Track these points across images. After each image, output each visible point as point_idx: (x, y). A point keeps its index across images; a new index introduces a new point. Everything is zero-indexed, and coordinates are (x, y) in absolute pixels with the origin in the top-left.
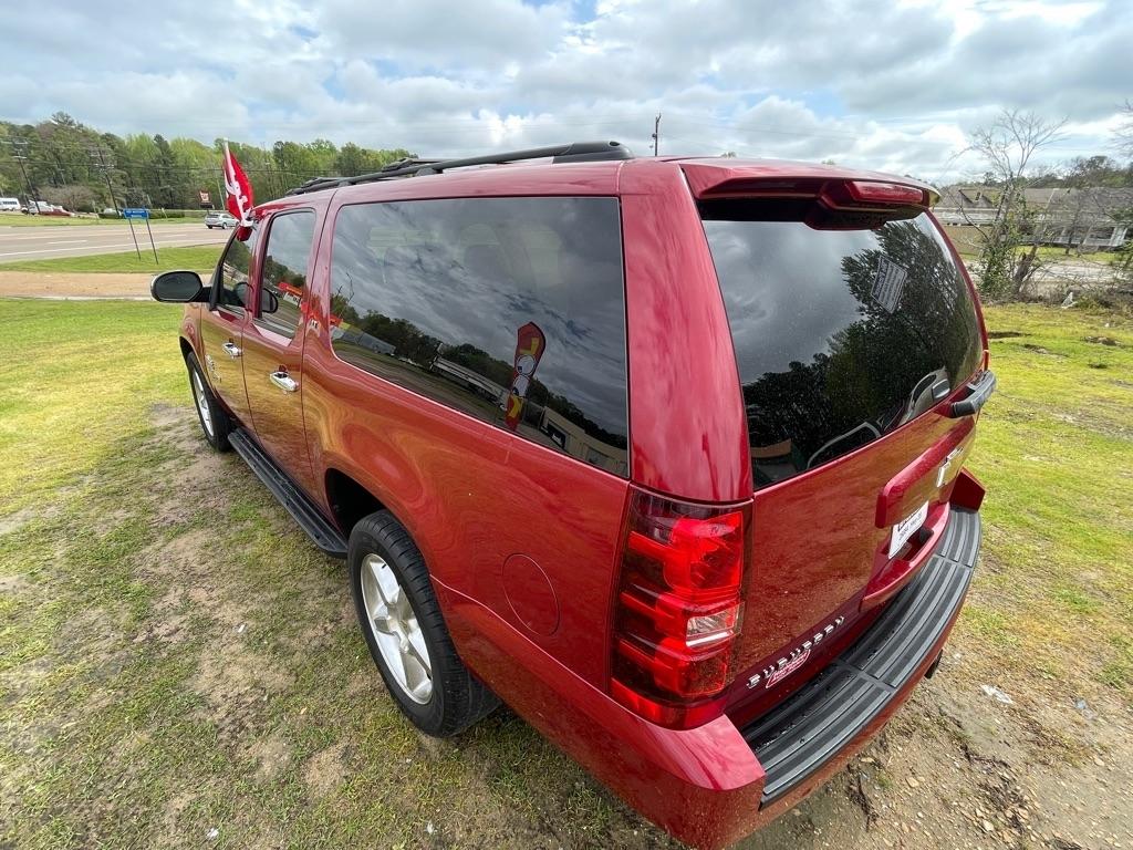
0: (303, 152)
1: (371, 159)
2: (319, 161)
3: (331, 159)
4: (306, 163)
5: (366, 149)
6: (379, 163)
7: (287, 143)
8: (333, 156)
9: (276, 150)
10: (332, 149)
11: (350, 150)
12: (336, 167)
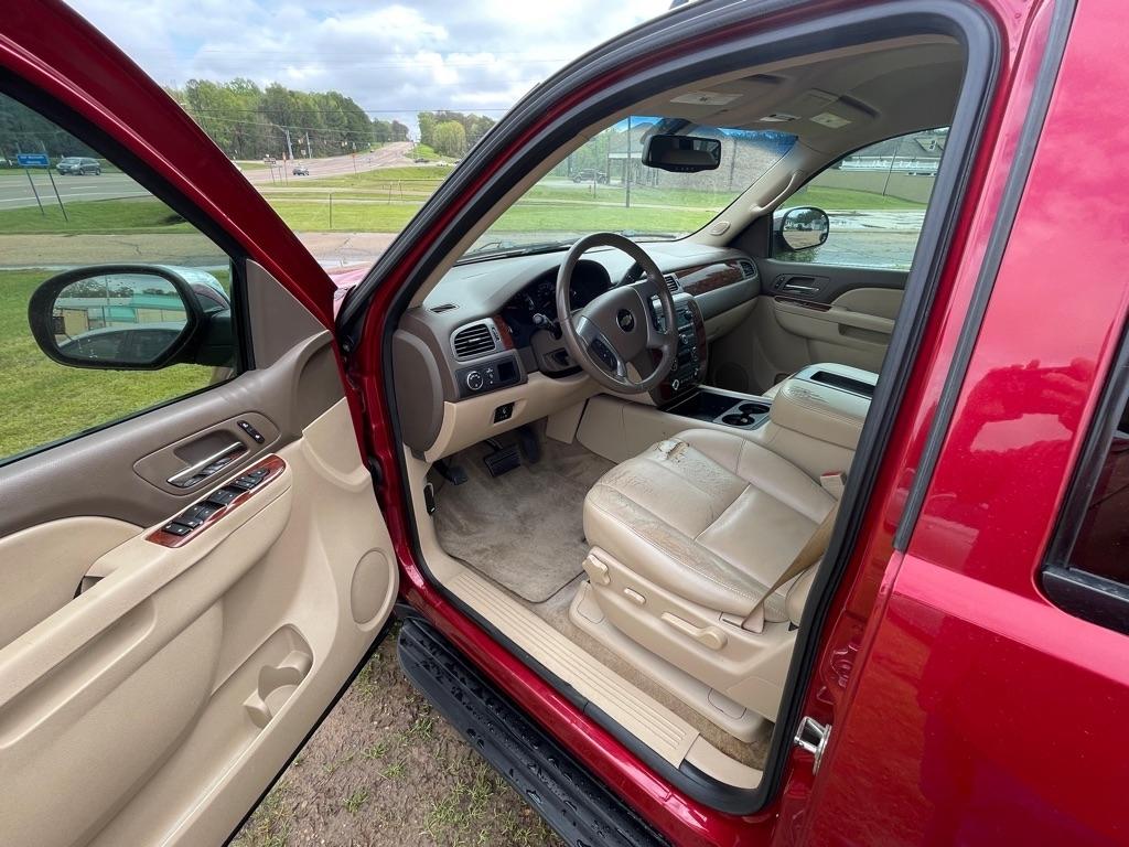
0: (221, 92)
1: (301, 103)
2: (241, 103)
3: (254, 102)
4: (226, 105)
5: (293, 89)
6: (310, 108)
7: (202, 82)
8: (256, 98)
9: (190, 90)
10: (255, 90)
11: (277, 91)
12: (261, 110)
